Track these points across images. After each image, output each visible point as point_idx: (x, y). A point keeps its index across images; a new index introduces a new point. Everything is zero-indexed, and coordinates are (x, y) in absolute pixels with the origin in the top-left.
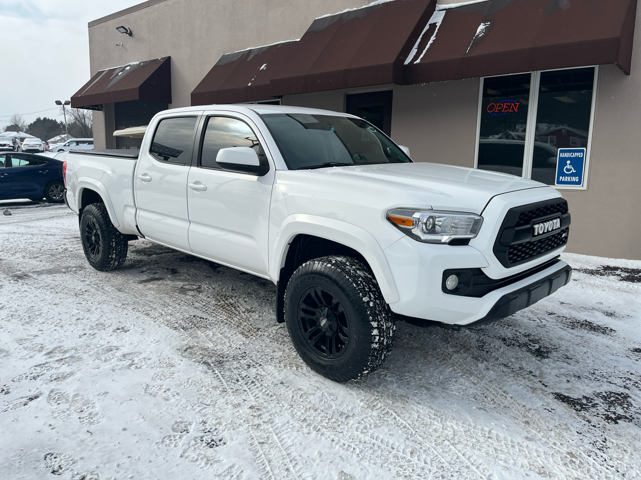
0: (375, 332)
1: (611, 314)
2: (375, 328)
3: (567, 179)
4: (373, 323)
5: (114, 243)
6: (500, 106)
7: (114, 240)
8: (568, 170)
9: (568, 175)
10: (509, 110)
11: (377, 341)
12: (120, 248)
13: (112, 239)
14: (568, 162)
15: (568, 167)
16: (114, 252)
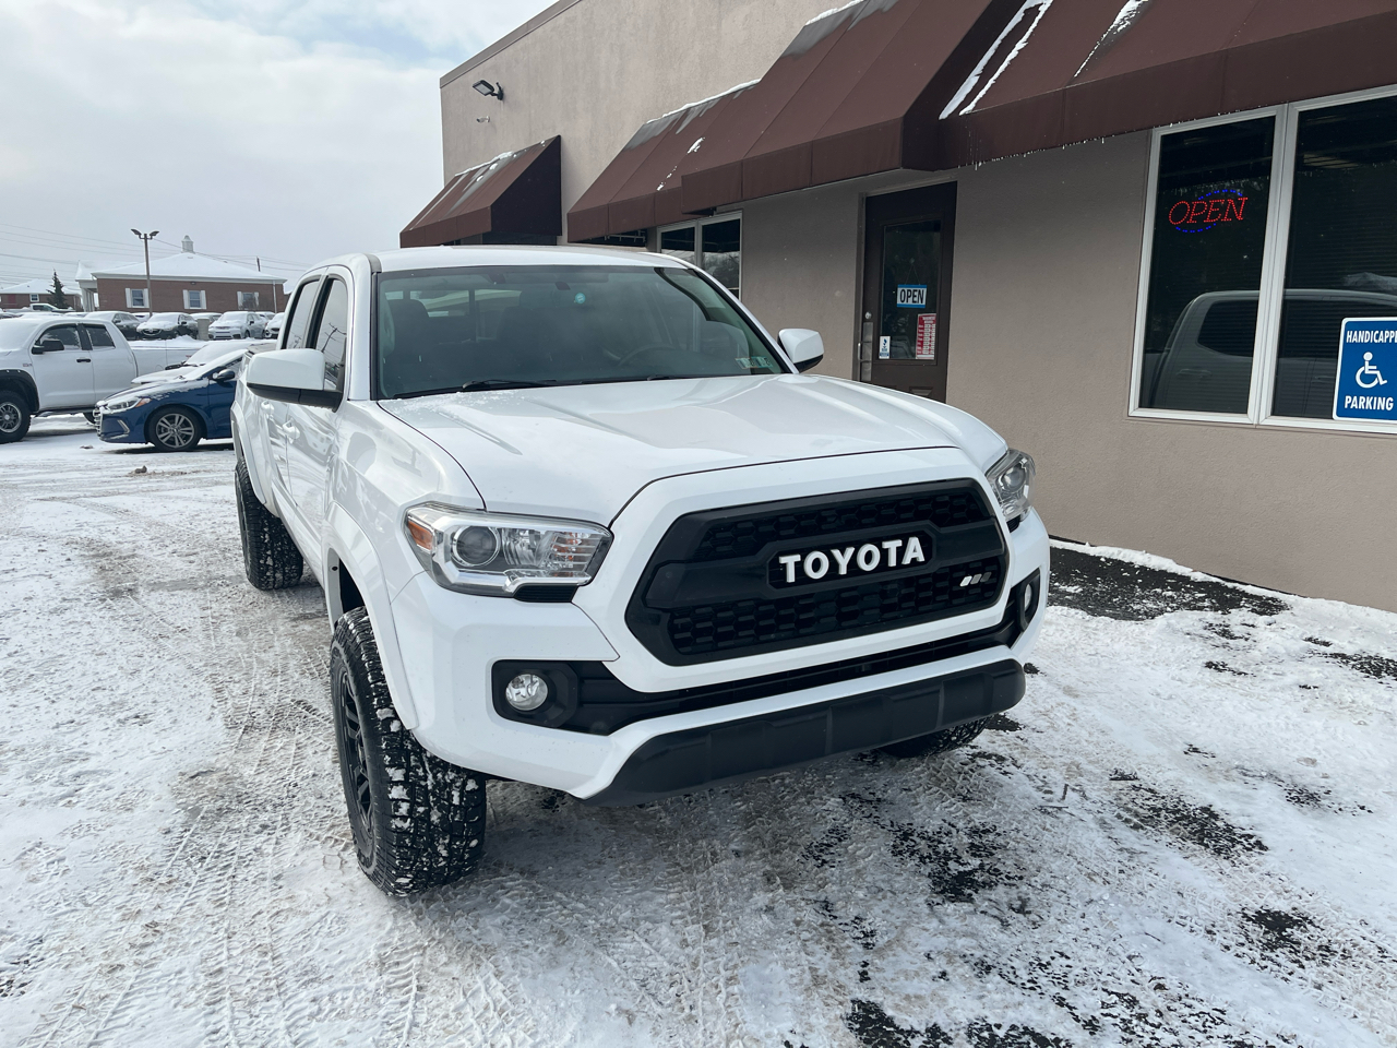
0: (397, 792)
1: (1313, 797)
2: (397, 783)
3: (1364, 403)
4: (391, 771)
5: (267, 536)
6: (1200, 208)
7: (266, 530)
8: (1367, 378)
9: (1366, 393)
10: (1223, 217)
11: (405, 813)
12: (280, 546)
13: (262, 528)
14: (1368, 356)
15: (1368, 369)
16: (269, 553)
